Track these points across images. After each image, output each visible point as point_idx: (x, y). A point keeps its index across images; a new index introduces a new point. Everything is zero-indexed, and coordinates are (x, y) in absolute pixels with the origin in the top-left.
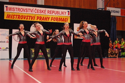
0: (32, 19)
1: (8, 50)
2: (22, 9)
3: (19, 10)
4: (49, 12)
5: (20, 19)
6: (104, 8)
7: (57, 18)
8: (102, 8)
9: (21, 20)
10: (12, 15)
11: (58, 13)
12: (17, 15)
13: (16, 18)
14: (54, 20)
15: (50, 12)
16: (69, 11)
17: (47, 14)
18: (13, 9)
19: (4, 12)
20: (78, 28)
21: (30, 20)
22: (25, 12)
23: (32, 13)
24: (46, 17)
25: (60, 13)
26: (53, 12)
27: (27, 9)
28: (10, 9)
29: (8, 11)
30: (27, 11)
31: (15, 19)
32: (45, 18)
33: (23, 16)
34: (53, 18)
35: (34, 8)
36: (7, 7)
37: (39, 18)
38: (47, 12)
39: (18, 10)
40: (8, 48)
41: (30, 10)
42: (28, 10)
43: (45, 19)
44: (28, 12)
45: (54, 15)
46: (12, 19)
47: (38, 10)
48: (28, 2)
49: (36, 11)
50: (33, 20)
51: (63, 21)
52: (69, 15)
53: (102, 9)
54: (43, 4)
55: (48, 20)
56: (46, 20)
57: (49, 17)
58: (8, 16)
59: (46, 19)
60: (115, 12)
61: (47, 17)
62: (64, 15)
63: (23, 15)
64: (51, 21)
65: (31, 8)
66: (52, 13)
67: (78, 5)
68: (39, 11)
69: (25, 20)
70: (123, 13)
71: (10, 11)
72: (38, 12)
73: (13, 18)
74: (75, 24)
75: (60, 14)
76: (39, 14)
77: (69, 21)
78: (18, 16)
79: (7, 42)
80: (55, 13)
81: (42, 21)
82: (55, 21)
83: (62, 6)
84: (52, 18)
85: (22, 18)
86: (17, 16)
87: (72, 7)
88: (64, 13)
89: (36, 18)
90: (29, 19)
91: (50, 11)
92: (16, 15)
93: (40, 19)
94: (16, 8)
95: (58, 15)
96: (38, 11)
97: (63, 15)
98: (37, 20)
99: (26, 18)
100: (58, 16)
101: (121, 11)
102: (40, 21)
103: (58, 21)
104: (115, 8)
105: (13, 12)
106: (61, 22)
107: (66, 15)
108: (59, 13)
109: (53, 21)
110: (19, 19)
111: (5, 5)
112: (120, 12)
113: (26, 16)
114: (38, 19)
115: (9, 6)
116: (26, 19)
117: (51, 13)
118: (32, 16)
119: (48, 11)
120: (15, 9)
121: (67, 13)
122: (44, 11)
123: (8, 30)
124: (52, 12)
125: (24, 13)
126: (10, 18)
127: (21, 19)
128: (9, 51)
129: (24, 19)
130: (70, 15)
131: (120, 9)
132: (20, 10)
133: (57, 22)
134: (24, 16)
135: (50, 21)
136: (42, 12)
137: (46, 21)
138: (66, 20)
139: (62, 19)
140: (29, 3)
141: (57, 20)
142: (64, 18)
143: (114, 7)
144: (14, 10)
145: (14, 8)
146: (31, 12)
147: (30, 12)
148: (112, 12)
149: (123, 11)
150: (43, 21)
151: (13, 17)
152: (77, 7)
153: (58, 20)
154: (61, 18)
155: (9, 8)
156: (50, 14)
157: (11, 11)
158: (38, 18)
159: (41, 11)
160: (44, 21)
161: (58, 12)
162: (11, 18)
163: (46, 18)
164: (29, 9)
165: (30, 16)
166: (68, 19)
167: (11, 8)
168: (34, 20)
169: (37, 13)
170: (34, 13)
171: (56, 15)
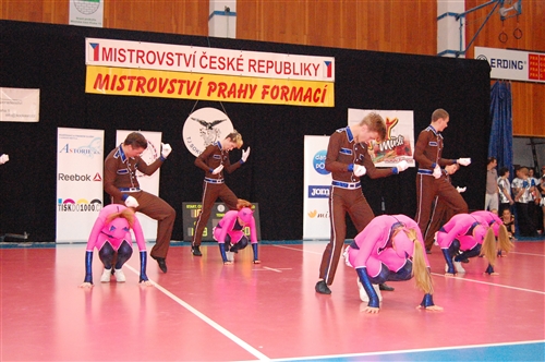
0: (189, 93)
1: (100, 207)
2: (151, 60)
3: (141, 57)
4: (253, 66)
5: (143, 91)
6: (464, 49)
7: (283, 88)
8: (458, 49)
9: (147, 94)
10: (115, 77)
11: (287, 68)
12: (132, 78)
13: (130, 89)
14: (275, 94)
15: (256, 67)
16: (332, 60)
17: (246, 73)
18: (118, 55)
19: (85, 67)
21: (184, 96)
22: (164, 66)
23: (190, 68)
24: (242, 85)
25: (298, 70)
26: (270, 65)
27: (170, 56)
28: (109, 54)
29: (101, 62)
30: (170, 62)
31: (125, 92)
32: (238, 88)
33: (155, 80)
34: (268, 87)
35: (199, 50)
36: (96, 46)
37: (218, 88)
38: (245, 67)
39: (138, 57)
40: (100, 202)
41: (182, 57)
42: (175, 58)
43: (240, 91)
44: (175, 67)
45: (272, 78)
46: (115, 92)
47: (211, 57)
48: (174, 27)
49: (205, 62)
50: (193, 96)
51: (307, 100)
52: (329, 75)
53: (457, 53)
54: (233, 36)
55: (251, 97)
56: (242, 94)
57: (256, 86)
58: (102, 80)
59: (242, 91)
60: (509, 65)
61: (247, 86)
62: (313, 78)
63: (157, 76)
64: (263, 98)
65: (187, 50)
66: (264, 69)
67: (366, 37)
68: (216, 60)
69: (165, 95)
70: (539, 70)
72: (213, 65)
73: (119, 89)
74: (350, 110)
75: (295, 74)
76: (218, 71)
77: (329, 102)
78: (139, 82)
79: (98, 178)
80: (279, 70)
81: (227, 100)
82: (278, 101)
83: (305, 42)
84: (265, 87)
85: (151, 87)
86: (135, 82)
87: (342, 47)
88: (312, 69)
89: (205, 88)
90: (180, 93)
91: (259, 61)
92: (129, 78)
93: (221, 92)
94: (131, 51)
95: (287, 76)
96: (211, 62)
97: (307, 77)
98: (209, 95)
99: (168, 87)
100: (289, 79)
101: (530, 60)
102: (221, 99)
103: (287, 100)
104: (508, 49)
105: (118, 64)
106: (298, 103)
107: (317, 78)
108: (292, 68)
109: (268, 100)
110: (140, 94)
111: (89, 41)
112: (526, 67)
113: (167, 80)
114: (214, 90)
115: (105, 43)
116: (169, 92)
117: (261, 69)
118: (189, 82)
119: (252, 63)
120: (127, 54)
121: (323, 69)
122: (235, 63)
123: (100, 134)
124: (265, 64)
125: (160, 70)
126: (107, 88)
127: (151, 90)
129: (161, 90)
130: (333, 78)
131: (527, 53)
132: (145, 58)
133: (283, 102)
134: (161, 80)
135: (257, 99)
136: (230, 64)
137: (241, 100)
138: (319, 95)
139: (304, 94)
140: (179, 33)
141: (284, 95)
142: (310, 90)
143: (504, 44)
144: (122, 58)
145: (122, 52)
146: (187, 65)
147: (183, 67)
148: (496, 65)
149: (536, 61)
150: (231, 99)
151: (118, 84)
152: (360, 44)
153: (288, 96)
154: (301, 89)
155: (104, 49)
156: (257, 74)
157: (113, 63)
158: (212, 86)
159: (226, 62)
160: (237, 100)
162: (112, 89)
164: (179, 55)
165: (182, 82)
166: (325, 90)
167: (111, 49)
168: (197, 94)
169: (208, 70)
170: (198, 69)
171: (282, 76)
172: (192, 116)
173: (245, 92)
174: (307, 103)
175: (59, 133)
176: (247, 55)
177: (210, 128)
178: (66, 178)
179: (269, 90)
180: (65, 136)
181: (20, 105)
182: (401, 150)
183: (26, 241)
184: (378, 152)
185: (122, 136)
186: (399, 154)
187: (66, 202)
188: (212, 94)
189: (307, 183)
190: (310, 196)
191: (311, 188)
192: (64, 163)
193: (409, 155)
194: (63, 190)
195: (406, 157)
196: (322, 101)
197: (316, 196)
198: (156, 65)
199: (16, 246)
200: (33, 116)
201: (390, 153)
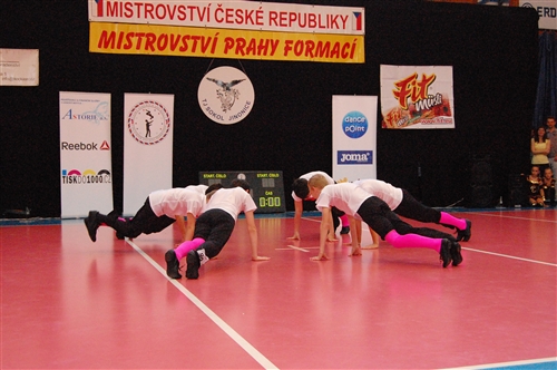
0: (204, 50)
1: (108, 178)
2: (161, 8)
3: (150, 12)
4: (274, 19)
5: (153, 50)
7: (309, 42)
9: (157, 52)
10: (122, 34)
11: (311, 20)
12: (140, 35)
13: (138, 48)
14: (298, 50)
15: (278, 20)
16: (361, 10)
17: (266, 27)
18: (124, 10)
19: (87, 23)
20: (397, 85)
21: (198, 53)
22: (176, 21)
23: (204, 23)
24: (262, 41)
25: (324, 23)
26: (293, 17)
27: (182, 9)
28: (114, 9)
29: (105, 18)
30: (182, 16)
31: (133, 51)
32: (258, 44)
33: (166, 37)
34: (291, 42)
35: (214, 2)
36: (100, 1)
37: (236, 44)
38: (266, 20)
39: (146, 11)
40: (108, 173)
41: (195, 11)
42: (188, 11)
43: (260, 47)
44: (187, 22)
45: (296, 31)
46: (122, 51)
47: (227, 10)
49: (221, 15)
50: (208, 54)
51: (335, 56)
52: (359, 28)
53: (501, 1)
55: (272, 54)
56: (263, 51)
57: (277, 41)
58: (106, 39)
59: (263, 47)
61: (267, 41)
62: (339, 31)
63: (168, 32)
64: (286, 54)
65: (200, 2)
66: (287, 22)
68: (233, 13)
69: (177, 53)
71: (114, 19)
72: (230, 19)
73: (126, 47)
74: (383, 67)
75: (320, 27)
76: (235, 26)
77: (359, 57)
78: (148, 40)
79: (105, 146)
80: (302, 23)
81: (246, 57)
82: (302, 58)
84: (288, 42)
85: (162, 45)
86: (144, 39)
88: (339, 21)
89: (221, 45)
90: (193, 50)
91: (281, 13)
92: (137, 35)
93: (239, 49)
94: (139, 5)
95: (312, 30)
96: (228, 16)
97: (334, 30)
98: (226, 52)
99: (181, 44)
100: (314, 33)
102: (239, 56)
103: (312, 56)
105: (124, 20)
106: (324, 59)
107: (346, 32)
108: (317, 20)
109: (291, 57)
110: (149, 52)
113: (179, 36)
114: (231, 47)
116: (182, 49)
117: (283, 22)
118: (203, 38)
119: (273, 16)
120: (135, 8)
121: (352, 21)
122: (254, 16)
123: (105, 99)
124: (287, 16)
125: (171, 26)
126: (113, 47)
127: (161, 49)
128: (111, 185)
129: (173, 48)
130: (363, 31)
132: (154, 13)
133: (308, 59)
134: (172, 36)
135: (279, 56)
136: (248, 17)
137: (262, 57)
138: (348, 50)
139: (331, 49)
141: (309, 50)
142: (337, 44)
144: (129, 13)
145: (128, 6)
146: (201, 19)
147: (196, 21)
148: (543, 13)
150: (250, 56)
151: (125, 42)
153: (314, 52)
154: (328, 44)
155: (109, 3)
156: (279, 28)
157: (119, 19)
158: (229, 42)
159: (244, 16)
160: (257, 57)
161: (312, 18)
162: (119, 47)
163: (264, 44)
164: (192, 8)
165: (196, 38)
166: (354, 45)
167: (116, 3)
168: (213, 51)
169: (224, 25)
170: (213, 23)
171: (307, 29)
172: (207, 76)
173: (266, 47)
174: (334, 60)
175: (61, 97)
176: (268, 7)
177: (228, 89)
178: (71, 147)
179: (292, 46)
180: (68, 101)
181: (18, 68)
182: (440, 109)
183: (28, 217)
184: (414, 113)
185: (131, 100)
186: (438, 114)
187: (71, 173)
188: (229, 51)
189: (336, 147)
190: (339, 162)
191: (340, 154)
192: (68, 131)
193: (449, 115)
194: (68, 160)
195: (445, 117)
196: (352, 57)
197: (347, 162)
198: (167, 20)
199: (17, 223)
200: (32, 79)
201: (427, 113)
